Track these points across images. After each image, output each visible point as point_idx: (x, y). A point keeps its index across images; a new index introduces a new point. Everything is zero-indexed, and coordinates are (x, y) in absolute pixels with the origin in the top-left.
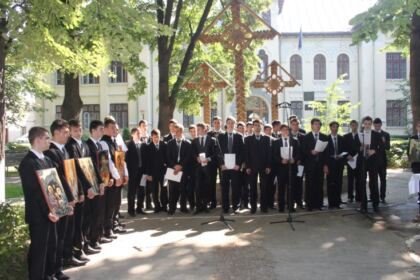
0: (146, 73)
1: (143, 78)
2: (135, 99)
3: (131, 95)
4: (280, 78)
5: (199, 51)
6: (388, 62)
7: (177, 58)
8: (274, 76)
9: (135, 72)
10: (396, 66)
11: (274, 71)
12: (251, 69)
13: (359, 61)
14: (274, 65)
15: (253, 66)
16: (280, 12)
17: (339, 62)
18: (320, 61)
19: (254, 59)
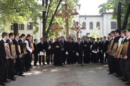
0: (39, 26)
1: (38, 27)
2: (35, 34)
3: (34, 33)
4: (79, 26)
5: (55, 20)
6: (111, 24)
7: (48, 22)
8: (77, 26)
9: (35, 26)
10: (114, 25)
11: (77, 25)
12: (71, 25)
13: (103, 24)
14: (77, 23)
15: (71, 24)
16: (79, 9)
17: (97, 24)
18: (91, 24)
19: (72, 22)
